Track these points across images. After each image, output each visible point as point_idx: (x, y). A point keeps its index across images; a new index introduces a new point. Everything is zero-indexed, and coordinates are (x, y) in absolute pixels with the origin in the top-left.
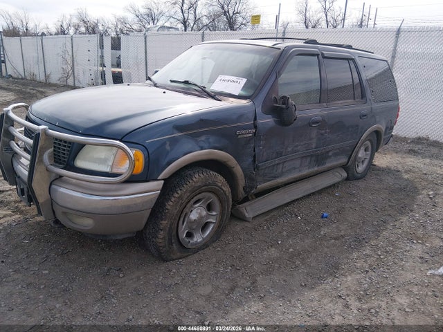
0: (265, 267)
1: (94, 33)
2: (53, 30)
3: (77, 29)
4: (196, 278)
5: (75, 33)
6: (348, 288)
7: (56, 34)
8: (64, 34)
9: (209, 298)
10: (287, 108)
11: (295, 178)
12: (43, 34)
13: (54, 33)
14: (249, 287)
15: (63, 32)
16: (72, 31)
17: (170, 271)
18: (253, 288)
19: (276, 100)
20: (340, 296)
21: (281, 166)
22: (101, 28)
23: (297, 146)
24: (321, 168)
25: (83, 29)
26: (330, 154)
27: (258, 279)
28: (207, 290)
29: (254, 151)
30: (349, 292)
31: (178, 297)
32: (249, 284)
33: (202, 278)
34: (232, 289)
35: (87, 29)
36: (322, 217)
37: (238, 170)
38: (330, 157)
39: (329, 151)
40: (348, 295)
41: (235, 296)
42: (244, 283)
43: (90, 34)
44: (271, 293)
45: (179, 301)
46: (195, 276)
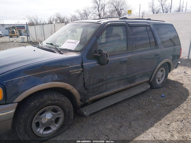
0: (135, 118)
1: (63, 22)
2: (47, 22)
3: (56, 21)
4: (105, 122)
5: (56, 23)
6: (173, 128)
7: (48, 24)
8: (52, 24)
9: (111, 130)
10: (102, 56)
11: (115, 92)
12: (43, 24)
13: (47, 23)
14: (128, 126)
15: (51, 23)
16: (54, 22)
17: (95, 118)
18: (130, 126)
19: (96, 52)
20: (169, 131)
21: (105, 86)
22: (66, 20)
23: (114, 75)
24: (132, 85)
25: (59, 21)
26: (137, 77)
27: (132, 123)
28: (110, 126)
29: (84, 80)
30: (173, 129)
31: (98, 129)
32: (128, 125)
33: (108, 122)
34: (121, 127)
35: (60, 21)
36: (162, 97)
37: (75, 91)
38: (138, 78)
39: (137, 75)
40: (173, 131)
41: (122, 129)
42: (126, 125)
43: (61, 23)
44: (138, 129)
45: (98, 131)
46: (105, 121)
